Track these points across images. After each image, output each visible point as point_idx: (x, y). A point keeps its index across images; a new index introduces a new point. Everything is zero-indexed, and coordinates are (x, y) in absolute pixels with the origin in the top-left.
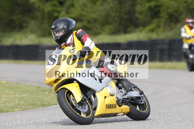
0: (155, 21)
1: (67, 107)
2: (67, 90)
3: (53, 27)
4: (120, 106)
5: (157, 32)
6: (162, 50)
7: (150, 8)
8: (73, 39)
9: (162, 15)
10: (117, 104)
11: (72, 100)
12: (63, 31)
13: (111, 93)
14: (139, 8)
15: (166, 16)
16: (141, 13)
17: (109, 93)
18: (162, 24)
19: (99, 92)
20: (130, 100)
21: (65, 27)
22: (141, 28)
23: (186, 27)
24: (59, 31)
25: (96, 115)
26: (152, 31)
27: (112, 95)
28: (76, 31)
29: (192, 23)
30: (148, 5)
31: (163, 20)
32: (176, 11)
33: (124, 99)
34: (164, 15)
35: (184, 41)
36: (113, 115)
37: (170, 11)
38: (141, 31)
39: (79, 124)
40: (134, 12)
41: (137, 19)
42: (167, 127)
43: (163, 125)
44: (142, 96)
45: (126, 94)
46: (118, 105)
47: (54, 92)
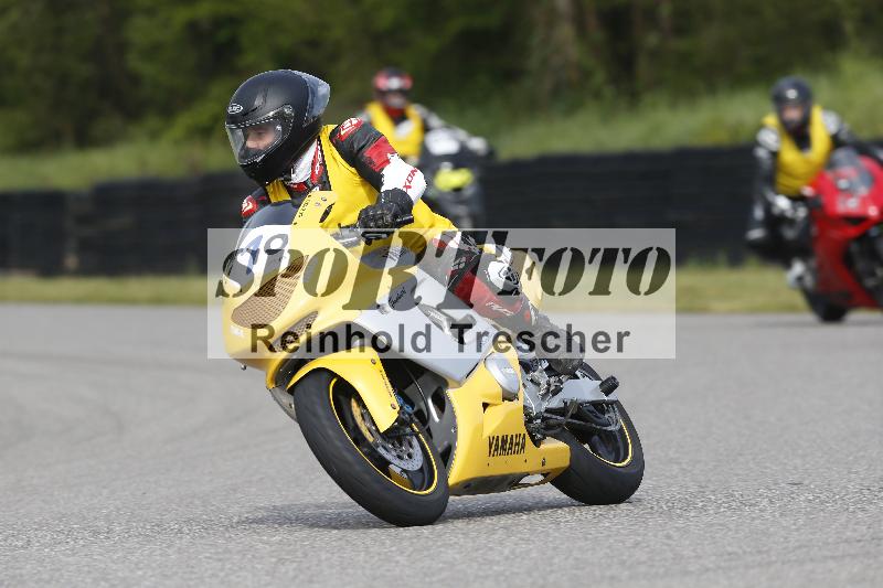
1: (338, 443)
2: (335, 380)
3: (235, 108)
4: (537, 443)
7: (193, 27)
8: (320, 159)
9: (247, 59)
10: (527, 436)
11: (359, 419)
12: (279, 127)
13: (507, 388)
14: (140, 31)
16: (152, 52)
17: (500, 390)
19: (459, 384)
20: (571, 418)
21: (288, 110)
22: (152, 122)
23: (376, 112)
24: (260, 130)
26: (205, 132)
27: (509, 396)
28: (334, 126)
29: (401, 92)
30: (181, 16)
32: (313, 44)
33: (549, 415)
34: (257, 59)
36: (509, 484)
38: (154, 136)
39: (391, 523)
40: (122, 48)
41: (135, 80)
42: (295, 569)
43: (274, 560)
44: (612, 397)
45: (557, 391)
46: (532, 438)
47: (272, 386)
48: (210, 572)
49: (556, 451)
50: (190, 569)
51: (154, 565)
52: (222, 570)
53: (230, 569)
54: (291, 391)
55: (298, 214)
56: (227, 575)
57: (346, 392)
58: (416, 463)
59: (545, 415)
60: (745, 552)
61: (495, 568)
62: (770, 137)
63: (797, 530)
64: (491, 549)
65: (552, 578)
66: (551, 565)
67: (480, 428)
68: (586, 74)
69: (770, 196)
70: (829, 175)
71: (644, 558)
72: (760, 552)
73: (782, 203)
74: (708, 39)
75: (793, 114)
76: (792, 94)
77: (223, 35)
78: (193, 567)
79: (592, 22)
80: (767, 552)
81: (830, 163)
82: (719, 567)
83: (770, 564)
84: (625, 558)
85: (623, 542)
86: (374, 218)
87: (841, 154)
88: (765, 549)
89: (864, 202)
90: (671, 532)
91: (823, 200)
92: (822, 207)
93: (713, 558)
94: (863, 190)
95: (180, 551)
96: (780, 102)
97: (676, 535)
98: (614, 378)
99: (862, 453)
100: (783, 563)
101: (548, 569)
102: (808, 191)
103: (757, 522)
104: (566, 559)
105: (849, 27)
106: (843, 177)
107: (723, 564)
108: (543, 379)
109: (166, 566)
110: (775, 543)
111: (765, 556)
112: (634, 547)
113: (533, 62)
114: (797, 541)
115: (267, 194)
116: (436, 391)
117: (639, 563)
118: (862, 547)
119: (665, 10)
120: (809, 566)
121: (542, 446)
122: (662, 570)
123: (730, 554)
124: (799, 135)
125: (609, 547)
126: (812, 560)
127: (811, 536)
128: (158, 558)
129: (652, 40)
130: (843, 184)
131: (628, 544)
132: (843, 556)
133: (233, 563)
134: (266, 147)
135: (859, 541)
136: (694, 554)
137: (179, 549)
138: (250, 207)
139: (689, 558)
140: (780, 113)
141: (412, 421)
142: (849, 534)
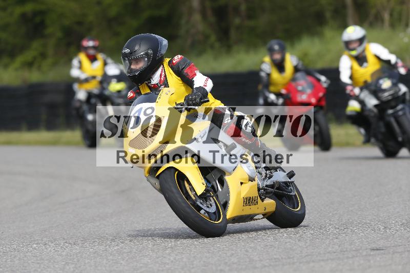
0: (36, 45)
2: (177, 172)
3: (126, 51)
4: (262, 200)
5: (39, 68)
6: (52, 107)
7: (23, 16)
8: (164, 73)
9: (49, 30)
10: (259, 197)
12: (146, 59)
13: (250, 176)
15: (59, 34)
16: (5, 27)
17: (248, 176)
18: (50, 51)
19: (230, 174)
20: (277, 189)
21: (150, 52)
23: (82, 57)
24: (137, 60)
25: (228, 217)
26: (30, 65)
27: (251, 179)
28: (170, 59)
29: (94, 48)
30: (18, 10)
31: (52, 42)
32: (80, 23)
34: (54, 30)
35: (76, 86)
37: (67, 22)
42: (73, 268)
43: (63, 263)
44: (292, 180)
45: (271, 177)
46: (261, 198)
47: (147, 175)
48: (34, 269)
49: (270, 204)
50: (24, 268)
51: (7, 266)
52: (39, 268)
53: (44, 267)
54: (158, 177)
55: (158, 98)
56: (42, 270)
57: (182, 177)
58: (213, 209)
59: (266, 188)
60: (282, 258)
61: (167, 266)
62: (267, 66)
63: (306, 248)
64: (165, 257)
65: (193, 271)
66: (193, 265)
67: (239, 194)
68: (207, 37)
69: (267, 94)
70: (293, 84)
71: (236, 261)
72: (289, 258)
73: (272, 97)
74: (263, 21)
75: (277, 57)
76: (276, 47)
77: (38, 19)
78: (26, 267)
79: (209, 13)
80: (293, 257)
81: (294, 79)
82: (270, 265)
83: (294, 263)
84: (226, 261)
85: (226, 253)
86: (191, 100)
87: (299, 75)
88: (292, 256)
89: (309, 96)
90: (248, 249)
91: (291, 95)
92: (290, 99)
93: (268, 261)
94: (309, 91)
95: (20, 259)
96: (271, 51)
97: (250, 250)
98: (293, 172)
99: (336, 212)
100: (300, 263)
101: (191, 266)
102: (283, 91)
103: (288, 244)
104: (200, 262)
105: (328, 15)
106: (300, 85)
107: (272, 264)
108: (264, 172)
109: (14, 266)
110: (296, 253)
111: (291, 260)
112: (231, 256)
113: (182, 32)
114: (307, 252)
115: (139, 89)
116: (220, 177)
117: (234, 263)
118: (337, 255)
119: (243, 7)
120: (312, 264)
121: (264, 202)
122: (244, 267)
123: (275, 259)
124: (280, 66)
125: (219, 256)
126: (313, 261)
127: (313, 251)
128: (9, 262)
129: (237, 21)
130: (300, 88)
131: (228, 255)
132: (327, 260)
133: (45, 265)
134: (140, 68)
135: (335, 252)
136: (259, 259)
137: (20, 258)
138: (132, 95)
139: (256, 261)
140: (271, 55)
141: (211, 191)
142: (330, 249)
